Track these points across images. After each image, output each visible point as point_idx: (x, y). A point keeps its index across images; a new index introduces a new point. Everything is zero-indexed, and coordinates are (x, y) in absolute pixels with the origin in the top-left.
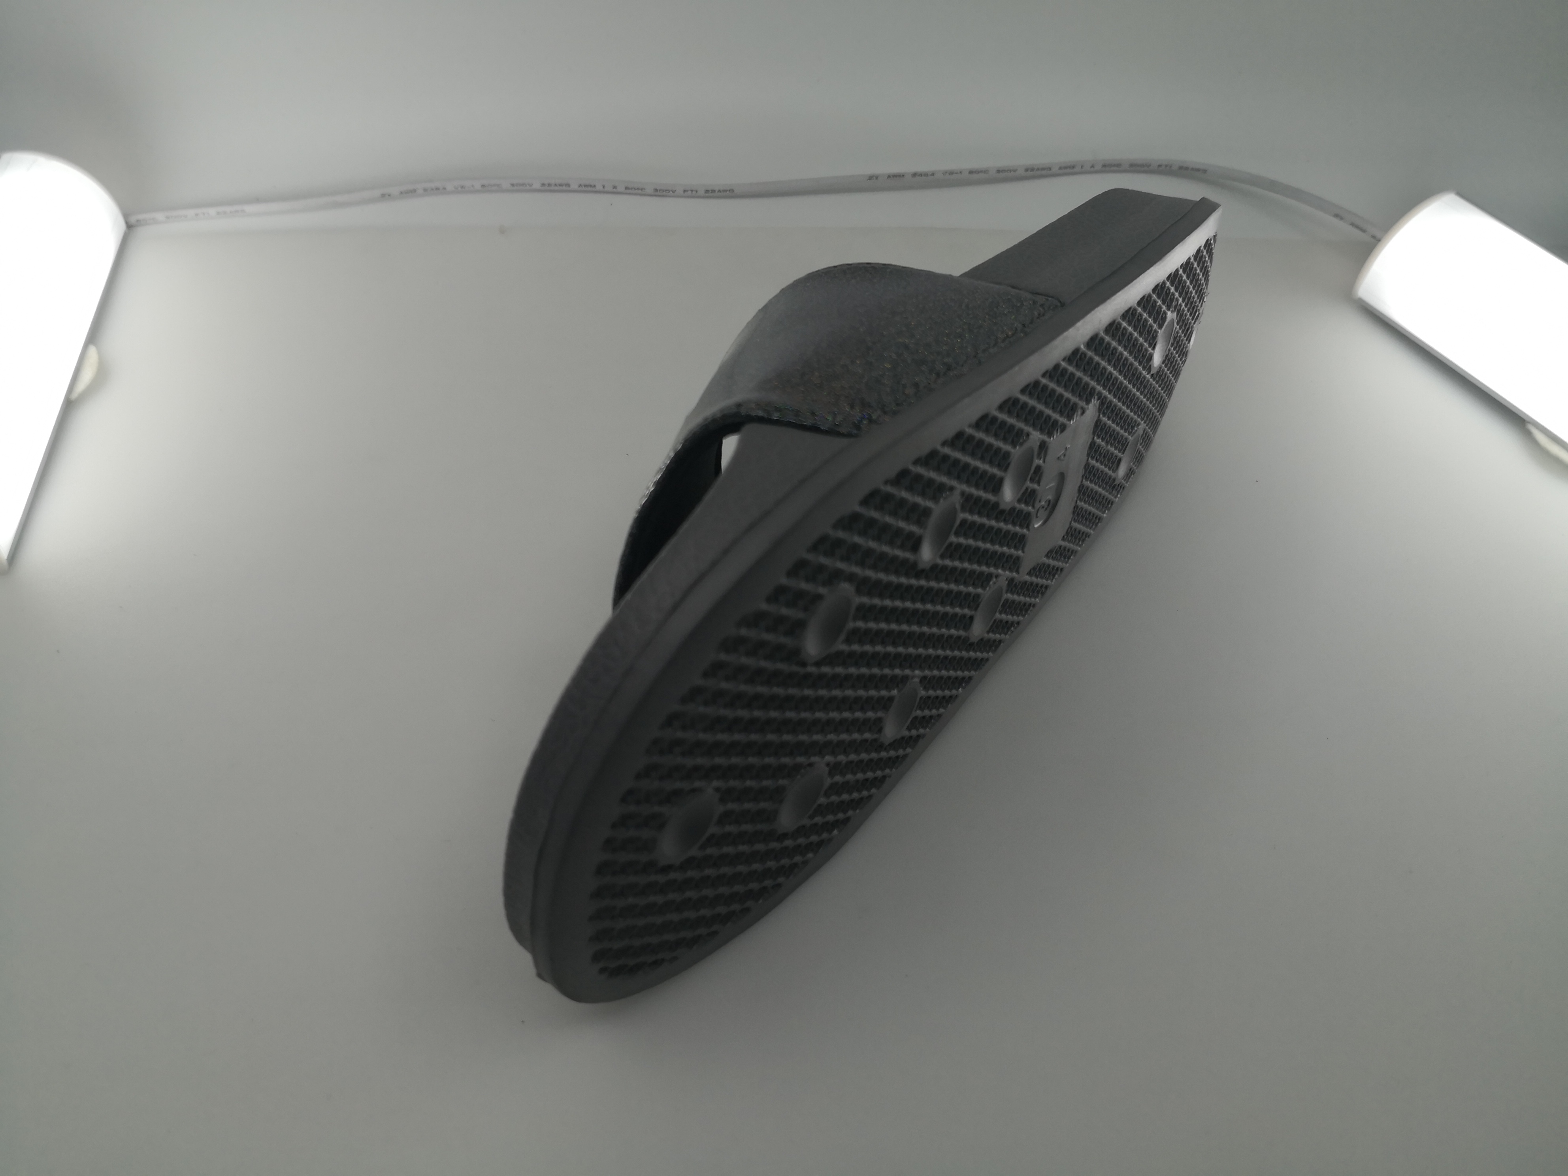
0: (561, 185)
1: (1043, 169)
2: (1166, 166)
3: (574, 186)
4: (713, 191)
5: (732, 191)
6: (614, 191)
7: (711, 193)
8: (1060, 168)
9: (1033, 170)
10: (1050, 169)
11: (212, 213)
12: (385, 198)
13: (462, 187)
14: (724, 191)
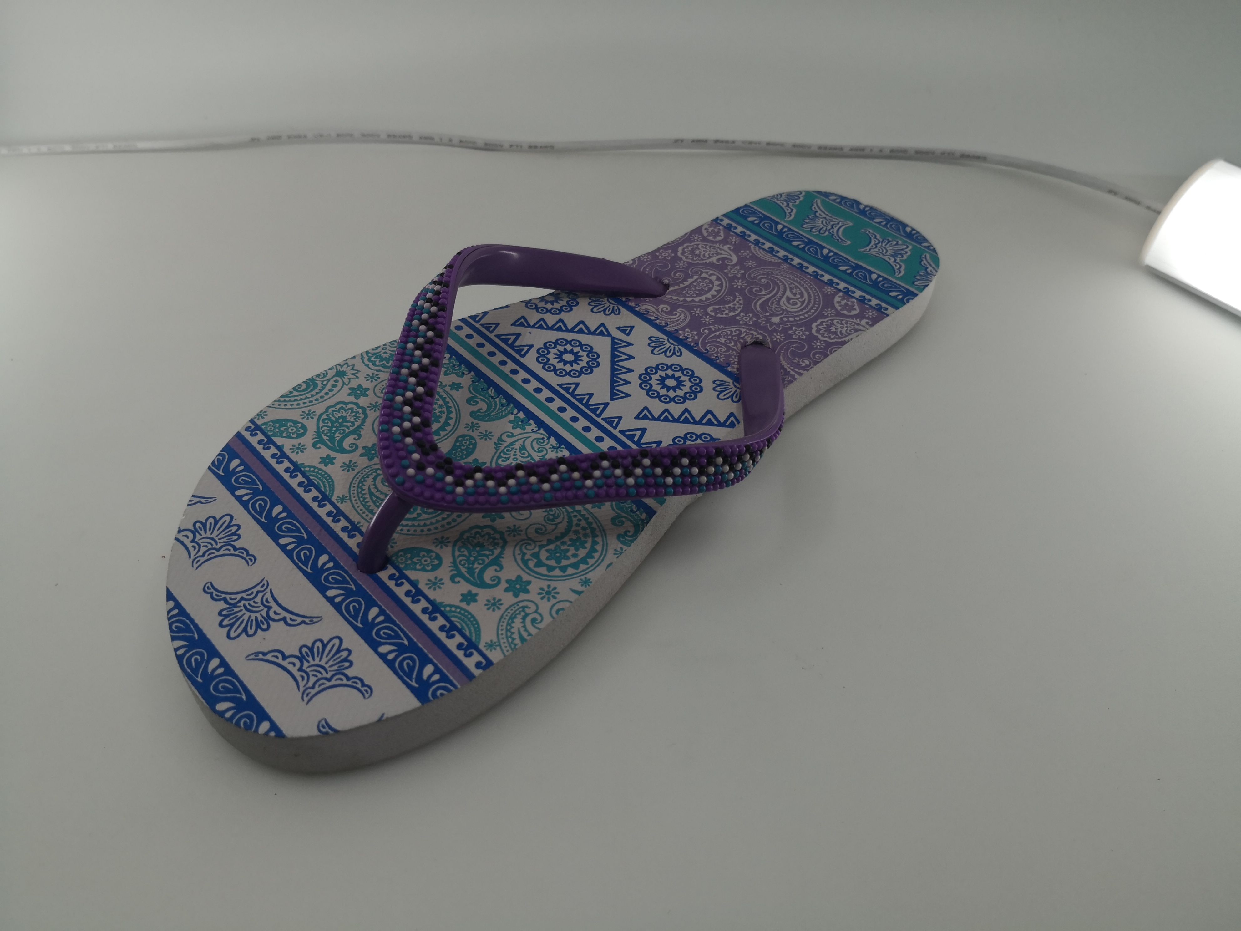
0: (404, 137)
1: (835, 149)
2: (949, 154)
3: (415, 138)
4: (536, 147)
5: (552, 147)
6: (450, 143)
7: (533, 148)
8: (851, 150)
9: (825, 148)
10: (841, 149)
11: (110, 146)
12: (255, 142)
13: (321, 136)
14: (546, 147)
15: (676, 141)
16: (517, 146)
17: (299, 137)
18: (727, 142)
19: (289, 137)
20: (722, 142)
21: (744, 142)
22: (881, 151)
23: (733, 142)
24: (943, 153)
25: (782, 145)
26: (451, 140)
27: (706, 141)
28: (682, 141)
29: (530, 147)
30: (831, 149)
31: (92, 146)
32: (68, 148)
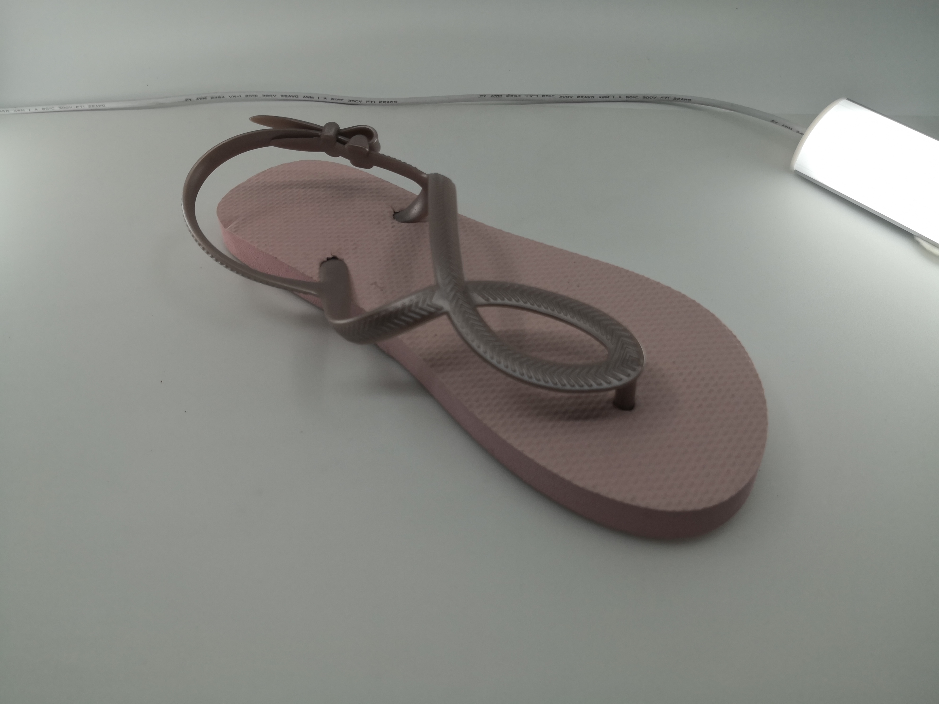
0: (293, 96)
1: (589, 97)
2: (666, 98)
3: (301, 97)
4: (384, 102)
5: (396, 102)
6: (325, 100)
8: (600, 97)
9: (582, 97)
10: (593, 97)
11: (86, 107)
12: (188, 101)
13: (234, 96)
14: (391, 102)
15: (481, 96)
16: (372, 101)
17: (219, 97)
18: (515, 96)
19: (212, 98)
20: (512, 96)
21: (527, 96)
22: (620, 97)
23: (520, 96)
24: (662, 97)
25: (552, 96)
26: (325, 98)
27: (501, 95)
28: (485, 96)
29: (381, 102)
30: (586, 97)
31: (74, 107)
32: (57, 108)
